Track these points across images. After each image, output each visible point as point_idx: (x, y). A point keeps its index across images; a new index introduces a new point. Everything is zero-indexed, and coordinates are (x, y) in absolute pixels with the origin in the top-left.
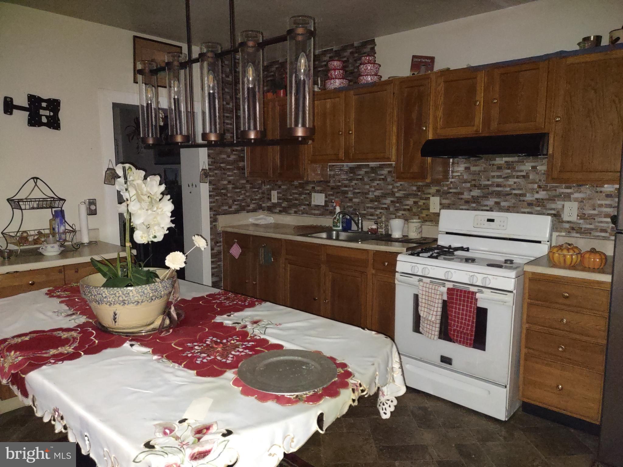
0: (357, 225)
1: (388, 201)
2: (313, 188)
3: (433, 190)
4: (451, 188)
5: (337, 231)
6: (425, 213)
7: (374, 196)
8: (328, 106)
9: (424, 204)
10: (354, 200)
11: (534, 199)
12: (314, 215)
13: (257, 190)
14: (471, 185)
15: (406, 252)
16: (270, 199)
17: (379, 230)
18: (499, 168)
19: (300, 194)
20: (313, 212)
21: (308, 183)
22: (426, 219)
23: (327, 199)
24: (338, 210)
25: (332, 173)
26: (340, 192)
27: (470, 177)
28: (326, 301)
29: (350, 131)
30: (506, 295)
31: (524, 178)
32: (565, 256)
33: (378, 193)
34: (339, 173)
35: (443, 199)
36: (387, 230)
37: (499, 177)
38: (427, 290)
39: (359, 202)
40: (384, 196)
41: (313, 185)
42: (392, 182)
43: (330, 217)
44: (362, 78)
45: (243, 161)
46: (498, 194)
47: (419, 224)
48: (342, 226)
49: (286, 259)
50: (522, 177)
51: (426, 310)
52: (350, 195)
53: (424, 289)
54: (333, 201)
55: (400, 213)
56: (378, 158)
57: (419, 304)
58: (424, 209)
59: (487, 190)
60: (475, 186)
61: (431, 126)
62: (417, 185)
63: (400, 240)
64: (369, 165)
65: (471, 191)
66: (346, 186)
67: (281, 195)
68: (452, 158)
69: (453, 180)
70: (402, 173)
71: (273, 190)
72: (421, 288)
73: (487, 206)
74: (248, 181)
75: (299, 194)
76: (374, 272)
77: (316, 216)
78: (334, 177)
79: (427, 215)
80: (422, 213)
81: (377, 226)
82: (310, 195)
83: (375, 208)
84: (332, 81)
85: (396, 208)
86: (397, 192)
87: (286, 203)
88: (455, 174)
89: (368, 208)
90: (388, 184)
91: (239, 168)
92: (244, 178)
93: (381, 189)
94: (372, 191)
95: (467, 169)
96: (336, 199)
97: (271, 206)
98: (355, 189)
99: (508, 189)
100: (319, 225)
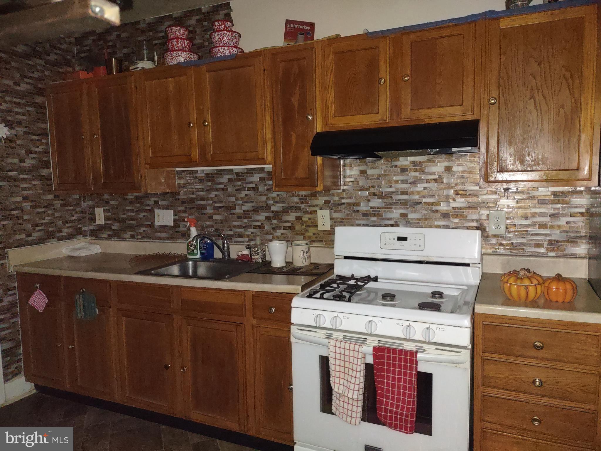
0: (222, 250)
1: (262, 216)
2: (156, 202)
3: (321, 200)
4: (343, 198)
5: (195, 261)
6: (311, 231)
7: (242, 212)
8: (171, 88)
9: (310, 219)
10: (216, 217)
11: (450, 208)
12: (160, 238)
13: (72, 208)
14: (369, 193)
15: (302, 291)
16: (93, 219)
17: (253, 257)
18: (404, 170)
19: (138, 212)
20: (159, 235)
21: (147, 196)
22: (314, 239)
23: (177, 217)
24: (194, 232)
25: (182, 181)
26: (194, 207)
27: (368, 183)
28: (184, 370)
29: (204, 122)
30: (460, 352)
31: (436, 182)
32: (527, 288)
33: (247, 207)
34: (192, 181)
35: (334, 212)
36: (264, 256)
37: (404, 182)
38: (342, 351)
39: (222, 220)
40: (256, 210)
41: (156, 199)
42: (266, 192)
43: (182, 241)
44: (216, 50)
45: (49, 168)
46: (405, 204)
47: (306, 247)
48: (201, 253)
49: (119, 310)
50: (433, 181)
51: (342, 381)
52: (209, 211)
53: (338, 350)
54: (186, 220)
55: (279, 232)
56: (247, 160)
57: (331, 373)
58: (309, 226)
59: (390, 199)
60: (374, 194)
61: (319, 114)
62: (298, 196)
63: (285, 270)
64: (232, 170)
65: (369, 201)
66: (202, 199)
67: (110, 214)
68: (342, 159)
69: (345, 187)
70: (283, 179)
71: (99, 206)
72: (332, 349)
73: (390, 219)
74: (56, 197)
75: (136, 212)
76: (254, 322)
77: (162, 241)
78: (184, 187)
79: (314, 234)
80: (307, 231)
81: (250, 252)
82: (152, 211)
83: (244, 227)
84: (174, 54)
85: (273, 226)
86: (273, 205)
87: (118, 224)
88: (348, 180)
89: (235, 227)
90: (261, 195)
91: (42, 178)
92: (50, 192)
93: (252, 202)
94: (239, 205)
95: (363, 172)
96: (190, 217)
97: (95, 230)
98: (216, 202)
99: (416, 197)
100: (167, 252)
